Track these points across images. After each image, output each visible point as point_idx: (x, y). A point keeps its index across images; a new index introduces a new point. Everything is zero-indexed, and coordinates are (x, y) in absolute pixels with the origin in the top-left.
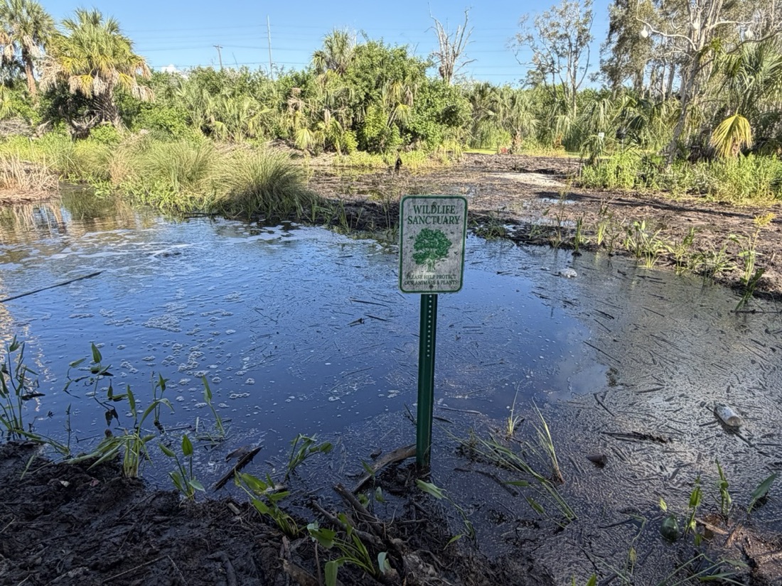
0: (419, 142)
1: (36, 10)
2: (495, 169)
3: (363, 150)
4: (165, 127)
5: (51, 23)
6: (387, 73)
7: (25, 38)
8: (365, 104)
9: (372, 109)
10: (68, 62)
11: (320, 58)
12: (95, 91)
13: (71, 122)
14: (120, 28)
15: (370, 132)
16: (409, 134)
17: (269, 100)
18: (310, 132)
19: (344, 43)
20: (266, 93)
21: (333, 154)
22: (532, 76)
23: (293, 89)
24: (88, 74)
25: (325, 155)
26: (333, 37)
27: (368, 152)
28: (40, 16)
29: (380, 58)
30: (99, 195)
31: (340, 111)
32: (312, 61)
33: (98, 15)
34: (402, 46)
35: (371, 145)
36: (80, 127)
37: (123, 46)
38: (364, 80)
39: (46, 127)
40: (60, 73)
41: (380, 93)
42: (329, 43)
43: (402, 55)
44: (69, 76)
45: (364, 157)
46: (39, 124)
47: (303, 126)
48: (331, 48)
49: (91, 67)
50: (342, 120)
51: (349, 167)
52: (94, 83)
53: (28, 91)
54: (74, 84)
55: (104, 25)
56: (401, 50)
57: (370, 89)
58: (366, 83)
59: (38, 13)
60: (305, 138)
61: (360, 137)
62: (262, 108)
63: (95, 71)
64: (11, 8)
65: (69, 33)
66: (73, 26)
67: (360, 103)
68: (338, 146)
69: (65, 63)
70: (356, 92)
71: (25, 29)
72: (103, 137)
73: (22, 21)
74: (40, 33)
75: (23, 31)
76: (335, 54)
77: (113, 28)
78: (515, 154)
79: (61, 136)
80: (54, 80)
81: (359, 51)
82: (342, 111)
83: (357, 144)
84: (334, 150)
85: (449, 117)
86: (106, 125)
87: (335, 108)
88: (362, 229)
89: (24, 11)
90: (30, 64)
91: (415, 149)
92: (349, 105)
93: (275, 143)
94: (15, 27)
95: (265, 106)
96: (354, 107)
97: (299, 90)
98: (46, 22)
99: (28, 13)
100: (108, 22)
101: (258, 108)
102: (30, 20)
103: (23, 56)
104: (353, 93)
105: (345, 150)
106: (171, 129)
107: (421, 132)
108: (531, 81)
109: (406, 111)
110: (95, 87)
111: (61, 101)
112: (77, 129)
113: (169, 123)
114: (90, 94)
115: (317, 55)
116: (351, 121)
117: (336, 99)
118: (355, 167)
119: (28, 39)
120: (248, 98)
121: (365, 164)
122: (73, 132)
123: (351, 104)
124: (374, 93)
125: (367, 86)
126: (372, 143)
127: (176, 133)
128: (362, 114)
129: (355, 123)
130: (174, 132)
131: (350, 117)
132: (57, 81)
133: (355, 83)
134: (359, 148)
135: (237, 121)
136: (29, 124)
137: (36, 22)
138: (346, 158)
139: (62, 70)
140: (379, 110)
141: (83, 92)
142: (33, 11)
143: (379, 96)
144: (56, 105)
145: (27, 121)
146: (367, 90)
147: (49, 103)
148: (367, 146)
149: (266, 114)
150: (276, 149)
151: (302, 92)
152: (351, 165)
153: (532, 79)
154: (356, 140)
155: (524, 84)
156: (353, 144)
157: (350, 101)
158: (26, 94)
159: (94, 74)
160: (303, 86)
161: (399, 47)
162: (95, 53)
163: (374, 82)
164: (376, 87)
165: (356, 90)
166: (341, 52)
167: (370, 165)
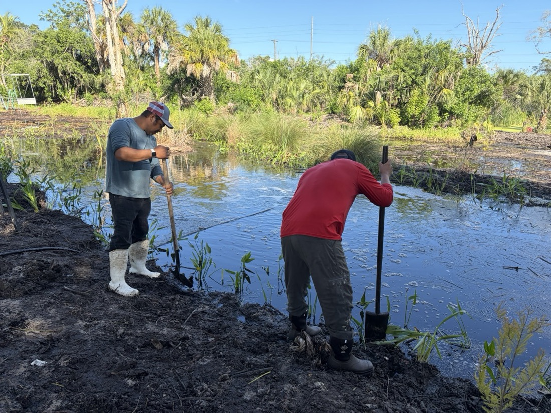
0: (454, 120)
1: (167, 17)
2: (529, 146)
3: (404, 125)
4: (247, 102)
5: (175, 26)
6: (433, 63)
7: (158, 37)
8: (410, 87)
9: (416, 92)
10: (188, 54)
11: (365, 50)
12: (204, 74)
13: (182, 95)
14: (222, 29)
15: (412, 110)
16: (447, 113)
17: (320, 82)
18: (363, 108)
19: (385, 38)
20: (318, 76)
21: (377, 127)
22: (546, 64)
23: (347, 74)
24: (200, 62)
25: (371, 127)
26: (377, 33)
27: (409, 126)
28: (169, 22)
29: (427, 51)
30: (222, 151)
31: (388, 93)
32: (358, 52)
33: (209, 21)
34: (447, 40)
35: (411, 121)
36: (187, 99)
37: (224, 42)
38: (411, 68)
39: (165, 98)
40: (182, 62)
41: (424, 79)
42: (373, 38)
43: (446, 48)
44: (187, 64)
45: (405, 130)
46: (161, 97)
47: (355, 104)
48: (374, 43)
49: (202, 58)
50: (389, 99)
51: (393, 138)
52: (203, 69)
53: (154, 73)
54: (190, 69)
55: (212, 27)
56: (446, 44)
57: (416, 76)
58: (413, 71)
59: (168, 19)
60: (358, 113)
61: (402, 114)
62: (314, 89)
63: (204, 60)
64: (152, 17)
65: (188, 34)
66: (192, 29)
67: (407, 87)
68: (383, 120)
69: (186, 54)
70: (403, 78)
71: (159, 30)
72: (203, 107)
73: (157, 25)
74: (168, 34)
75: (157, 32)
76: (377, 46)
77: (218, 29)
78: (541, 133)
79: (174, 105)
80: (178, 66)
81: (397, 44)
82: (390, 93)
83: (400, 119)
84: (379, 124)
85: (482, 99)
86: (205, 98)
87: (384, 91)
88: (448, 192)
89: (160, 18)
90: (158, 55)
91: (450, 125)
92: (396, 88)
93: (330, 117)
94: (153, 29)
95: (316, 87)
96: (401, 90)
97: (352, 75)
98: (172, 26)
99: (162, 19)
100: (215, 25)
101: (311, 88)
102: (162, 24)
103: (154, 49)
104: (401, 79)
105: (389, 124)
106: (251, 103)
107: (457, 112)
108: (545, 68)
109: (450, 95)
110: (204, 72)
111: (177, 81)
112: (184, 100)
113: (250, 98)
114: (200, 77)
115: (362, 48)
116: (397, 101)
117: (386, 83)
118: (398, 138)
119: (160, 38)
120: (304, 80)
121: (407, 136)
122: (182, 103)
123: (399, 87)
124: (419, 79)
125: (414, 74)
126: (413, 120)
127: (254, 106)
128: (406, 95)
129: (399, 103)
130: (252, 106)
131: (396, 98)
132: (179, 67)
133: (403, 70)
134: (401, 123)
135: (301, 99)
136: (155, 96)
137: (167, 26)
138: (390, 130)
139: (183, 60)
140: (422, 93)
141: (195, 75)
142: (166, 18)
143: (422, 82)
144: (173, 84)
145: (154, 94)
146: (413, 76)
147: (169, 82)
148: (408, 121)
149: (317, 93)
150: (330, 121)
151: (354, 77)
152: (394, 136)
153: (547, 66)
154: (399, 117)
155: (537, 70)
156: (396, 119)
157: (398, 85)
158: (153, 75)
159: (203, 62)
160: (356, 72)
161: (444, 41)
162: (206, 48)
163: (421, 70)
164: (422, 75)
165: (404, 76)
166: (383, 45)
167: (411, 138)
